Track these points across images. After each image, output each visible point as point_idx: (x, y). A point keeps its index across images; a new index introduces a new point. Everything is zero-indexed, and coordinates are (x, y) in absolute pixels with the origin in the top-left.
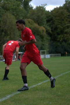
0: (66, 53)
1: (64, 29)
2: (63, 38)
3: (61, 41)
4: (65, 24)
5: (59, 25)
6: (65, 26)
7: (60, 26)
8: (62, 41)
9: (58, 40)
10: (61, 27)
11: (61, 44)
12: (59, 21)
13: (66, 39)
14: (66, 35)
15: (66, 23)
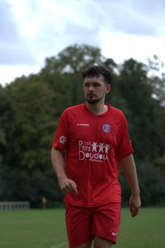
0: (44, 200)
1: (40, 134)
2: (36, 158)
3: (30, 166)
4: (44, 122)
5: (26, 122)
6: (42, 127)
7: (28, 127)
8: (34, 168)
9: (23, 163)
10: (33, 130)
11: (30, 174)
12: (28, 114)
13: (43, 161)
14: (44, 151)
15: (47, 118)
